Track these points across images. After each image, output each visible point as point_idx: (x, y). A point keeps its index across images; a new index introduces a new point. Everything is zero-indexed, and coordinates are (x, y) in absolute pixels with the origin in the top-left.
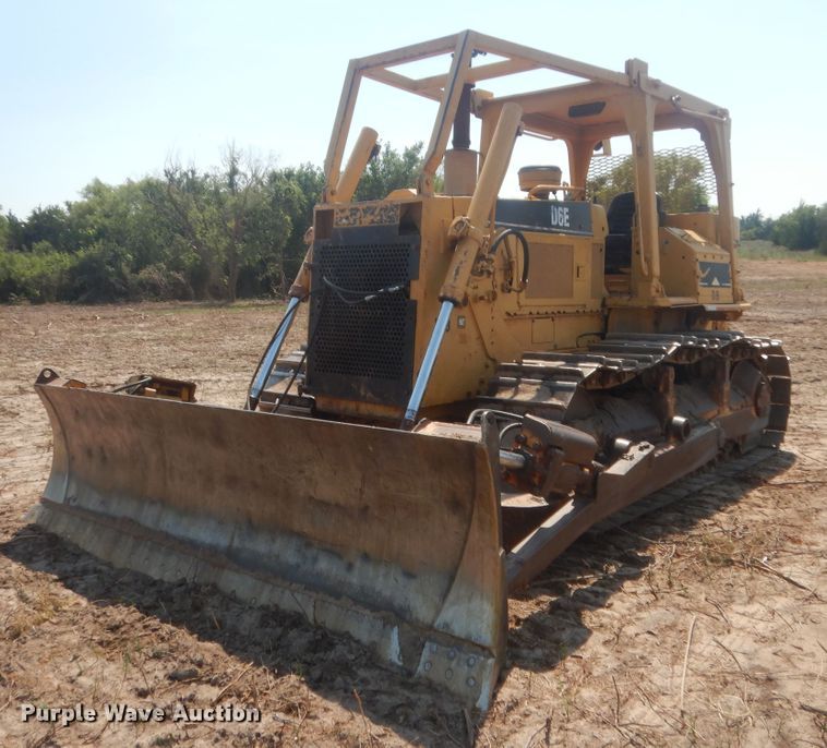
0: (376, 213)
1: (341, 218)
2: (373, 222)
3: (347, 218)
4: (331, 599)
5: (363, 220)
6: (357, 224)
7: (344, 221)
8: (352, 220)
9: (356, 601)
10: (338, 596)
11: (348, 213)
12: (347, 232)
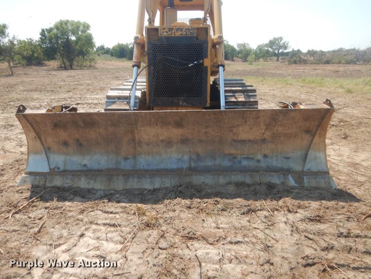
0: (184, 30)
1: (163, 32)
2: (182, 34)
3: (167, 32)
4: (255, 173)
5: (176, 33)
6: (173, 35)
7: (165, 33)
8: (170, 33)
9: (267, 171)
10: (257, 171)
11: (167, 30)
12: (167, 38)
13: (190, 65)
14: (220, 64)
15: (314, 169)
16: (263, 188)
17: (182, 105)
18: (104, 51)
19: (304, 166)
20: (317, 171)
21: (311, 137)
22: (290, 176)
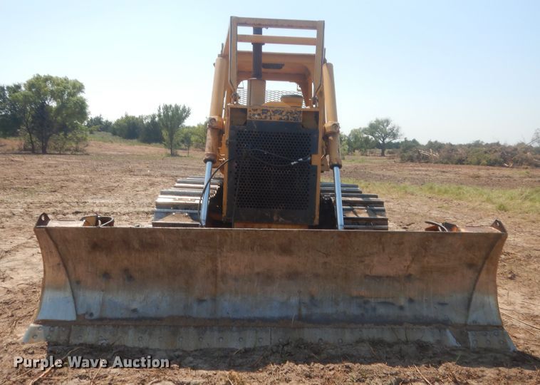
0: (284, 114)
1: (254, 115)
2: (281, 119)
3: (259, 115)
4: (398, 326)
5: (273, 117)
6: (268, 119)
7: (256, 116)
8: (263, 116)
9: (414, 324)
10: (401, 324)
11: (259, 112)
12: (260, 123)
13: (292, 163)
14: (336, 163)
15: (482, 322)
16: (412, 349)
17: (278, 221)
18: (100, 126)
19: (467, 317)
20: (486, 324)
21: (477, 274)
22: (448, 331)
